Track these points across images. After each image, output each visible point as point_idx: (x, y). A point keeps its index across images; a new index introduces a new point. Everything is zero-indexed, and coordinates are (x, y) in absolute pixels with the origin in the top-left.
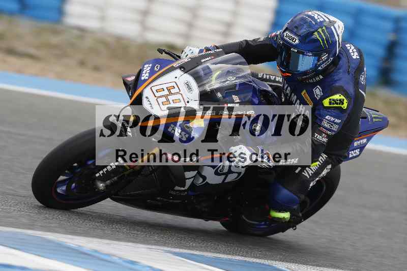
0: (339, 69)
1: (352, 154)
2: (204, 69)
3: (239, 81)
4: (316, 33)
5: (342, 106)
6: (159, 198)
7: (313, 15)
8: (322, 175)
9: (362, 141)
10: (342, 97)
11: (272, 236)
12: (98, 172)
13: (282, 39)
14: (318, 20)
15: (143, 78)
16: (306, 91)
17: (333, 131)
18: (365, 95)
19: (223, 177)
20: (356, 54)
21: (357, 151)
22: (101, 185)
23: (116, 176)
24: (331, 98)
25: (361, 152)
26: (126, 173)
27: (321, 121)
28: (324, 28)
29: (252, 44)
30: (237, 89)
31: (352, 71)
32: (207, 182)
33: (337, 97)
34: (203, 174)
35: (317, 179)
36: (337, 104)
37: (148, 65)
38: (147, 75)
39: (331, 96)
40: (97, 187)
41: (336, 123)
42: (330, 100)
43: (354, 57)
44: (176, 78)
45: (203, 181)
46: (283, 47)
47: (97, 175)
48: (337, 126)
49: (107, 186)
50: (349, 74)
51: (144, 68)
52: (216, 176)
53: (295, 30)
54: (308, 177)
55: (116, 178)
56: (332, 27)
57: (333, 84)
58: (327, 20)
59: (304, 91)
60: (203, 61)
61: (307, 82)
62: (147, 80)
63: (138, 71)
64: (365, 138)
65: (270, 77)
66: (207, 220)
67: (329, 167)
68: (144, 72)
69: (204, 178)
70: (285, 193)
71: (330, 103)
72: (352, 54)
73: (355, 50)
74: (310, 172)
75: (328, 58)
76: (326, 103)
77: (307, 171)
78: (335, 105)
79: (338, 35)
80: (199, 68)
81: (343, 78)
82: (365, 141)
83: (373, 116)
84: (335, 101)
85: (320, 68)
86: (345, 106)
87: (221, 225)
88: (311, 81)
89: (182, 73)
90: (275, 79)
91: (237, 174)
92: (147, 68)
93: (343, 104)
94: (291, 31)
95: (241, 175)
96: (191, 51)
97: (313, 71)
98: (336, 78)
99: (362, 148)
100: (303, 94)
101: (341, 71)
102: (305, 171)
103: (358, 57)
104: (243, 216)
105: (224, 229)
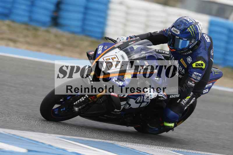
0: (201, 47)
1: (205, 91)
2: (130, 48)
3: (148, 54)
4: (189, 28)
5: (203, 67)
6: (105, 116)
7: (187, 19)
8: (190, 103)
9: (209, 85)
10: (202, 62)
11: (160, 134)
12: (75, 102)
13: (171, 31)
14: (190, 22)
15: (98, 53)
16: (183, 59)
17: (198, 80)
18: (213, 61)
19: (139, 104)
20: (209, 39)
21: (207, 90)
22: (76, 109)
23: (84, 104)
24: (196, 63)
25: (209, 90)
26: (90, 102)
27: (192, 75)
28: (193, 26)
29: (153, 34)
30: (147, 58)
31: (207, 49)
32: (131, 107)
33: (200, 62)
34: (129, 103)
35: (188, 105)
36: (200, 66)
37: (101, 46)
38: (101, 51)
39: (197, 62)
40: (74, 110)
41: (199, 76)
42: (196, 64)
43: (208, 41)
44: (116, 53)
45: (129, 107)
46: (171, 36)
47: (75, 104)
48: (200, 78)
49: (79, 109)
50: (205, 50)
51: (99, 48)
52: (136, 104)
53: (178, 27)
54: (184, 105)
55: (84, 105)
56: (197, 25)
57: (197, 55)
58: (194, 22)
59: (182, 59)
60: (130, 44)
61: (184, 54)
62: (101, 54)
63: (95, 49)
64: (211, 83)
65: (162, 51)
66: (128, 126)
67: (194, 98)
68: (99, 50)
69: (130, 105)
70: (172, 113)
71: (196, 66)
72: (207, 39)
73: (208, 38)
74: (185, 102)
75: (195, 41)
76: (194, 65)
77: (183, 101)
78: (199, 67)
79: (200, 30)
80: (128, 47)
81: (202, 53)
82: (211, 84)
83: (215, 71)
84: (199, 64)
85: (190, 47)
86: (204, 67)
87: (134, 129)
88: (185, 54)
89: (119, 50)
90: (165, 52)
91: (146, 103)
92: (101, 48)
93: (203, 66)
94: (176, 28)
95: (149, 103)
96: (122, 38)
97: (187, 49)
98: (199, 52)
99: (209, 88)
100: (181, 60)
101: (201, 48)
102: (182, 101)
103: (210, 41)
104: (148, 124)
105: (136, 131)
